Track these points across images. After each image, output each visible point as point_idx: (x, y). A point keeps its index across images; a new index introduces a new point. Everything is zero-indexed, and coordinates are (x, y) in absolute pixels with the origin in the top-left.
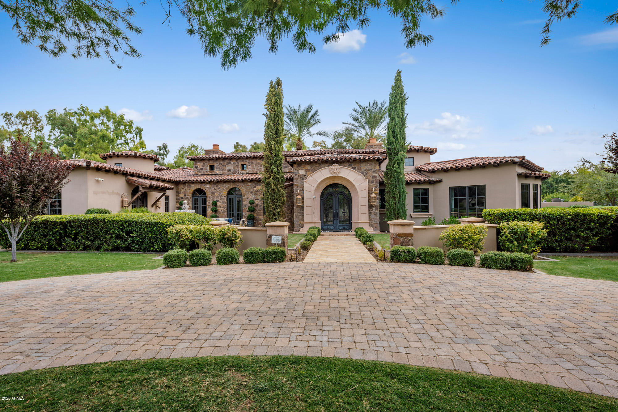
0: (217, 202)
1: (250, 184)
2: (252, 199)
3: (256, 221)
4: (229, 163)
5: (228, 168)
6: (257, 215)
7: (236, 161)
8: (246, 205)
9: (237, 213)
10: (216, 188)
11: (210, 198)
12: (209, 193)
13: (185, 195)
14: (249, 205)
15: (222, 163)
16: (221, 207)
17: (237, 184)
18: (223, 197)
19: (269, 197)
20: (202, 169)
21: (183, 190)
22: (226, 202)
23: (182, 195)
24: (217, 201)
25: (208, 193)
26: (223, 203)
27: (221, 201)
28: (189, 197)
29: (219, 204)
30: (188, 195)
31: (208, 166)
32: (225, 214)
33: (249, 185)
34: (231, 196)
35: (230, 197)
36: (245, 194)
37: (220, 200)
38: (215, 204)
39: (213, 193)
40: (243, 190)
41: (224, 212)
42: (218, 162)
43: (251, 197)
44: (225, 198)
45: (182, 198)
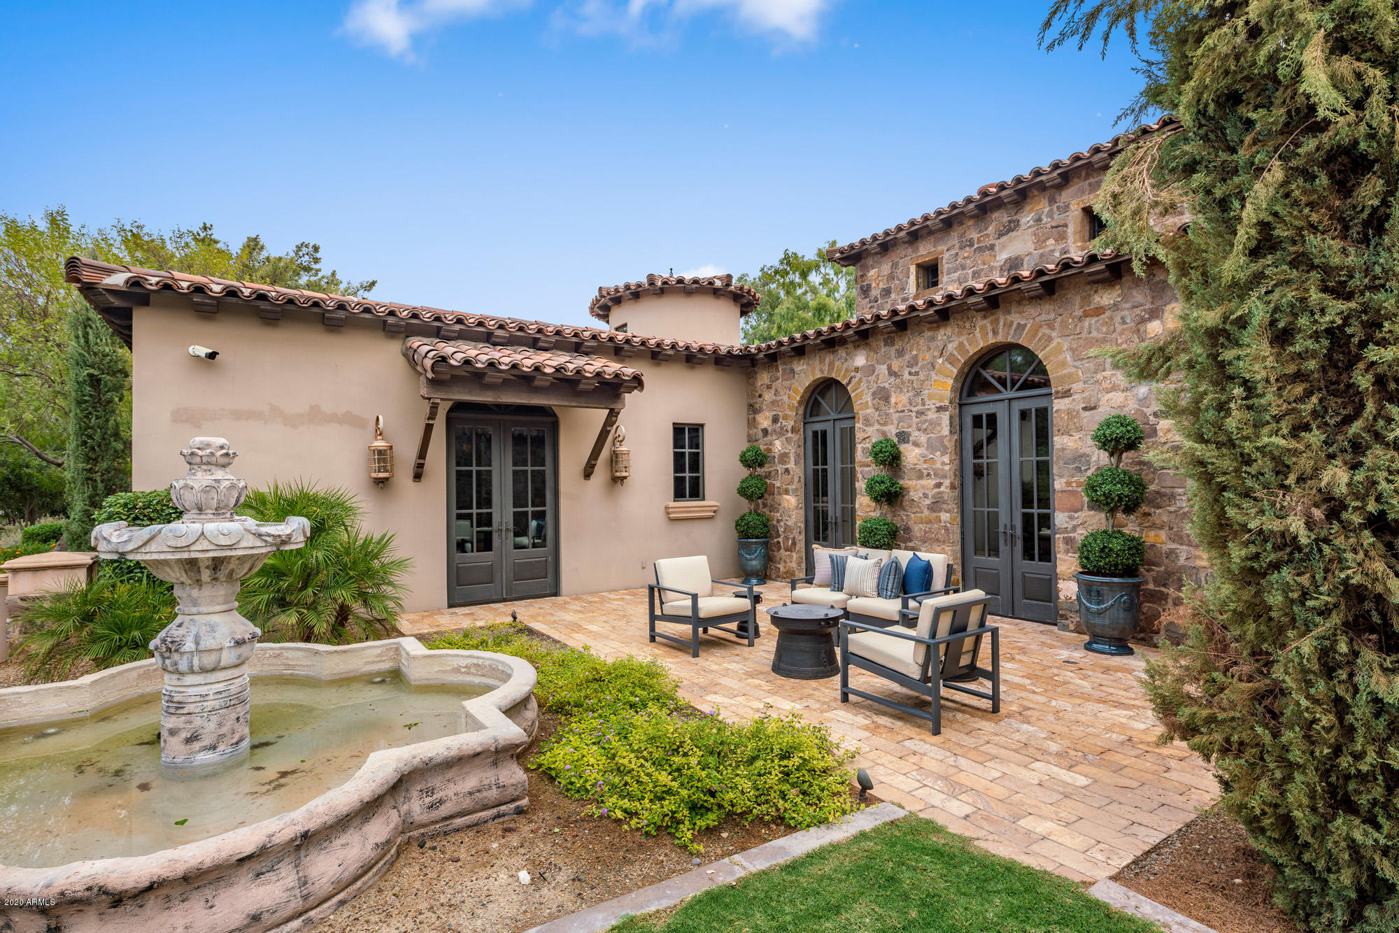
0: (903, 448)
1: (1106, 298)
2: (1131, 409)
3: (1163, 581)
4: (1013, 226)
5: (1003, 256)
6: (1179, 538)
7: (1052, 201)
8: (1080, 459)
9: (1019, 511)
10: (896, 366)
11: (868, 422)
12: (863, 399)
13: (775, 420)
14: (1102, 458)
15: (974, 235)
16: (920, 476)
17: (1015, 318)
18: (932, 415)
19: (1257, 308)
20: (887, 292)
21: (768, 396)
22: (950, 443)
23: (764, 421)
24: (903, 437)
25: (860, 396)
26: (931, 447)
27: (923, 439)
28: (789, 424)
29: (911, 455)
30: (786, 417)
31: (913, 269)
32: (945, 516)
33: (1099, 311)
34: (983, 405)
35: (977, 410)
36: (1071, 378)
37: (915, 435)
38: (890, 458)
39: (883, 396)
40: (1059, 350)
41: (936, 506)
42: (954, 239)
43: (1117, 398)
44: (945, 418)
45: (765, 432)
